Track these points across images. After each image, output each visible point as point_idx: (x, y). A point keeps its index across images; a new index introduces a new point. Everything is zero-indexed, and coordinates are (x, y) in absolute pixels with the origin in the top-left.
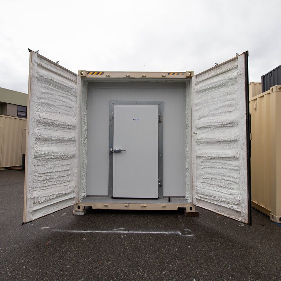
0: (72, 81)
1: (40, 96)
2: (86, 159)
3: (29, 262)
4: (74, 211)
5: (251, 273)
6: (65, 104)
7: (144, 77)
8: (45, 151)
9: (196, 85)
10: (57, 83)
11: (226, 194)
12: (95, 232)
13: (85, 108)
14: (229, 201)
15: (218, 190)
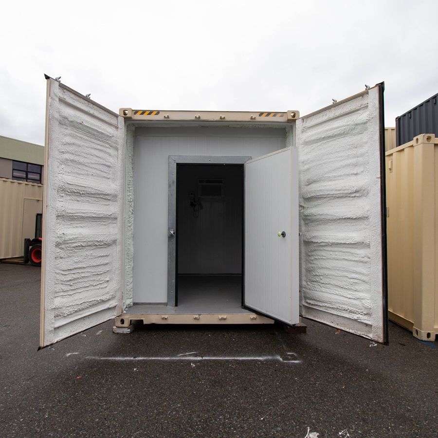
0: (110, 124)
1: (63, 148)
2: (132, 246)
3: (54, 407)
4: (114, 327)
5: (390, 415)
6: (101, 160)
7: (223, 120)
8: (72, 235)
9: (302, 132)
10: (89, 128)
11: (350, 298)
12: (150, 358)
13: (130, 166)
14: (354, 309)
15: (337, 292)
